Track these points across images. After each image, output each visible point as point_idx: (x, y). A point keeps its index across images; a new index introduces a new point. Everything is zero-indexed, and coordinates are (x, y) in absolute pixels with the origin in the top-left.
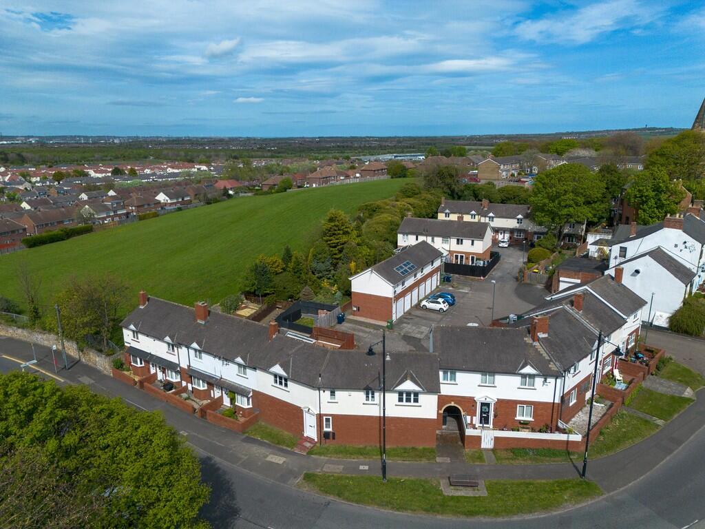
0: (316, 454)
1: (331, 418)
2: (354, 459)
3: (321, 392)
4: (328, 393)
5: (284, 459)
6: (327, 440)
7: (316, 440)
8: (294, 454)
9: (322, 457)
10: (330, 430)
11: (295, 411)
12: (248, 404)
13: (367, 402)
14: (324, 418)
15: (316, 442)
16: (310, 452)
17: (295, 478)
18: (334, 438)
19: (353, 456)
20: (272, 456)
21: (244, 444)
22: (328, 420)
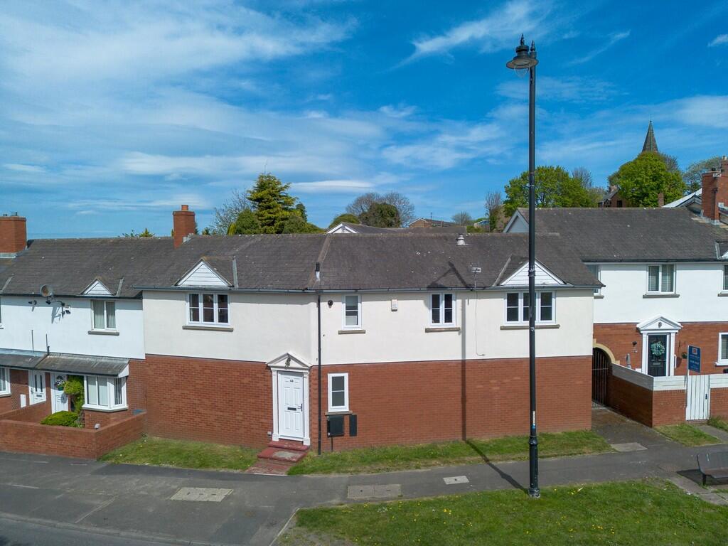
0: (314, 471)
1: (346, 375)
2: (417, 467)
3: (324, 305)
4: (340, 307)
5: (227, 492)
6: (337, 440)
7: (307, 443)
8: (252, 478)
9: (334, 475)
10: (345, 408)
11: (246, 381)
12: (118, 401)
13: (436, 326)
14: (330, 376)
15: (308, 448)
16: (297, 469)
17: (272, 525)
18: (353, 432)
19: (413, 463)
20: (187, 489)
21: (104, 478)
22: (338, 383)
